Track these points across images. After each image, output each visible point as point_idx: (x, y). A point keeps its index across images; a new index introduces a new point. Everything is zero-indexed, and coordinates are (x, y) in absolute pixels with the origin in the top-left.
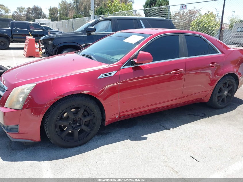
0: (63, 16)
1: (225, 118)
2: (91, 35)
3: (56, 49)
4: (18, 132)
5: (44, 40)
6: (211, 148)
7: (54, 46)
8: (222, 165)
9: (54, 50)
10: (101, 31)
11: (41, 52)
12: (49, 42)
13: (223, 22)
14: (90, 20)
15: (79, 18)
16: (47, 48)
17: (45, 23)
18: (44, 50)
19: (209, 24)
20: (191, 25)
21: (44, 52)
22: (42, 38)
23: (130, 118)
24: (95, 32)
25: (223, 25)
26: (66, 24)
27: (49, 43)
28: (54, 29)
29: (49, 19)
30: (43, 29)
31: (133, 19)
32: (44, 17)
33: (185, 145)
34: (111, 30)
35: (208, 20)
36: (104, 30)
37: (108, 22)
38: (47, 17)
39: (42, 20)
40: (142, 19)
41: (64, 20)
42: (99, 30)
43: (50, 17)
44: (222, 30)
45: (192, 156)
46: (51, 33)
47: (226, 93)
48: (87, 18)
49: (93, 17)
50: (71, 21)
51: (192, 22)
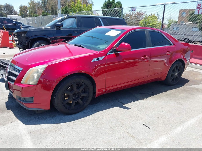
0: (32, 13)
1: (167, 95)
2: (59, 29)
3: (29, 40)
4: (33, 103)
5: (17, 33)
6: (159, 118)
7: (27, 38)
8: (168, 130)
9: (27, 41)
10: (67, 26)
11: (14, 43)
12: (22, 34)
13: (164, 22)
14: (57, 18)
15: (47, 15)
16: (21, 40)
17: (16, 19)
18: (18, 42)
19: (153, 23)
20: (140, 24)
21: (18, 43)
22: (16, 31)
23: (112, 92)
24: (62, 27)
25: (164, 24)
26: (36, 21)
27: (22, 36)
28: (25, 24)
29: (19, 15)
30: (15, 24)
31: (94, 18)
32: (16, 13)
33: (139, 116)
34: (76, 26)
35: (152, 20)
36: (70, 26)
37: (73, 19)
38: (18, 13)
39: (13, 17)
40: (101, 18)
41: (33, 16)
42: (66, 25)
43: (21, 14)
44: (163, 28)
45: (144, 124)
46: (23, 28)
47: (176, 74)
48: (54, 16)
49: (60, 15)
50: (39, 18)
51: (141, 22)
